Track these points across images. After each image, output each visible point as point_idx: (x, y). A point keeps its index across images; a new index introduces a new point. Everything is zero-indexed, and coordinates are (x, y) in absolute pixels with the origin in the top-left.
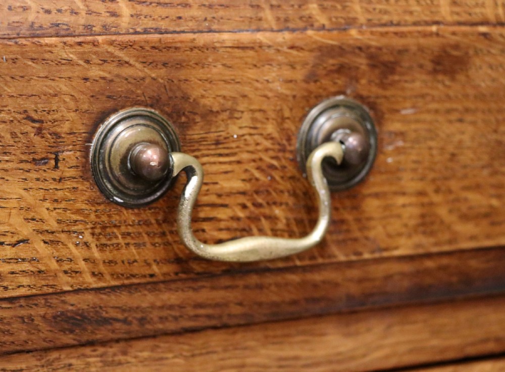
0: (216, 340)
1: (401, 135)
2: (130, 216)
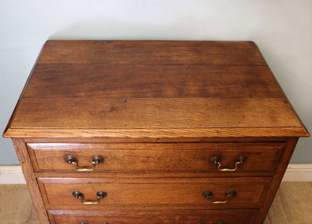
1: (250, 159)
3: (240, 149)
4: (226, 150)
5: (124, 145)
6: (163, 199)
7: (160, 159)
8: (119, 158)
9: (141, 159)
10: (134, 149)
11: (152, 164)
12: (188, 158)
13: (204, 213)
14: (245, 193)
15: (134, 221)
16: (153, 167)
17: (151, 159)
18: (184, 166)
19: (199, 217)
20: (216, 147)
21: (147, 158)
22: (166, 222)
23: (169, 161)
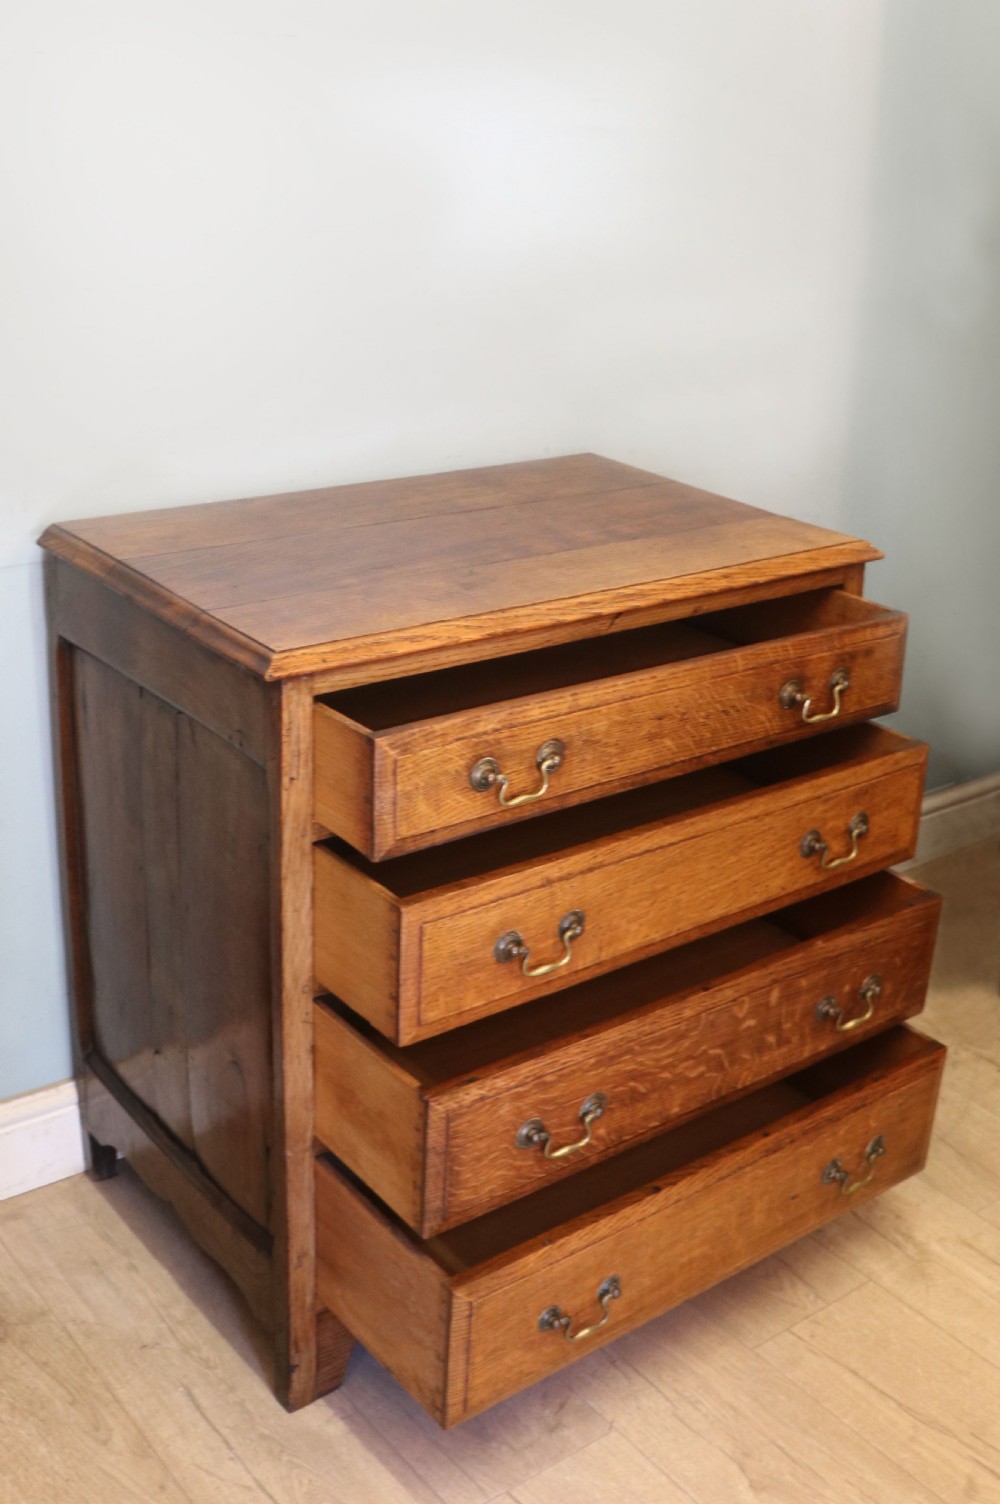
1: (857, 677)
2: (793, 712)
3: (835, 648)
4: (810, 658)
7: (685, 717)
8: (597, 738)
9: (647, 728)
11: (668, 742)
12: (740, 699)
14: (885, 814)
15: (669, 1056)
16: (670, 752)
17: (664, 722)
19: (825, 972)
20: (792, 652)
21: (657, 722)
22: (749, 1028)
23: (701, 720)
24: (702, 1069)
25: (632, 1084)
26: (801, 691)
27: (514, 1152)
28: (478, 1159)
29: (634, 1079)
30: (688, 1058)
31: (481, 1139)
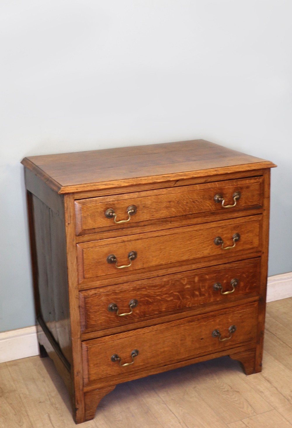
0: (225, 214)
1: (243, 195)
2: (218, 204)
3: (234, 185)
4: (224, 187)
5: (151, 192)
6: (183, 253)
7: (179, 202)
8: (148, 206)
9: (165, 205)
10: (159, 195)
11: (173, 209)
12: (199, 198)
13: (218, 268)
14: (247, 235)
15: (159, 292)
16: (174, 212)
17: (172, 203)
18: (197, 208)
19: (215, 275)
20: (218, 185)
21: (169, 203)
22: (188, 288)
23: (185, 204)
24: (172, 298)
25: (147, 298)
26: (221, 197)
27: (108, 312)
28: (96, 312)
29: (148, 297)
30: (166, 294)
31: (96, 306)
